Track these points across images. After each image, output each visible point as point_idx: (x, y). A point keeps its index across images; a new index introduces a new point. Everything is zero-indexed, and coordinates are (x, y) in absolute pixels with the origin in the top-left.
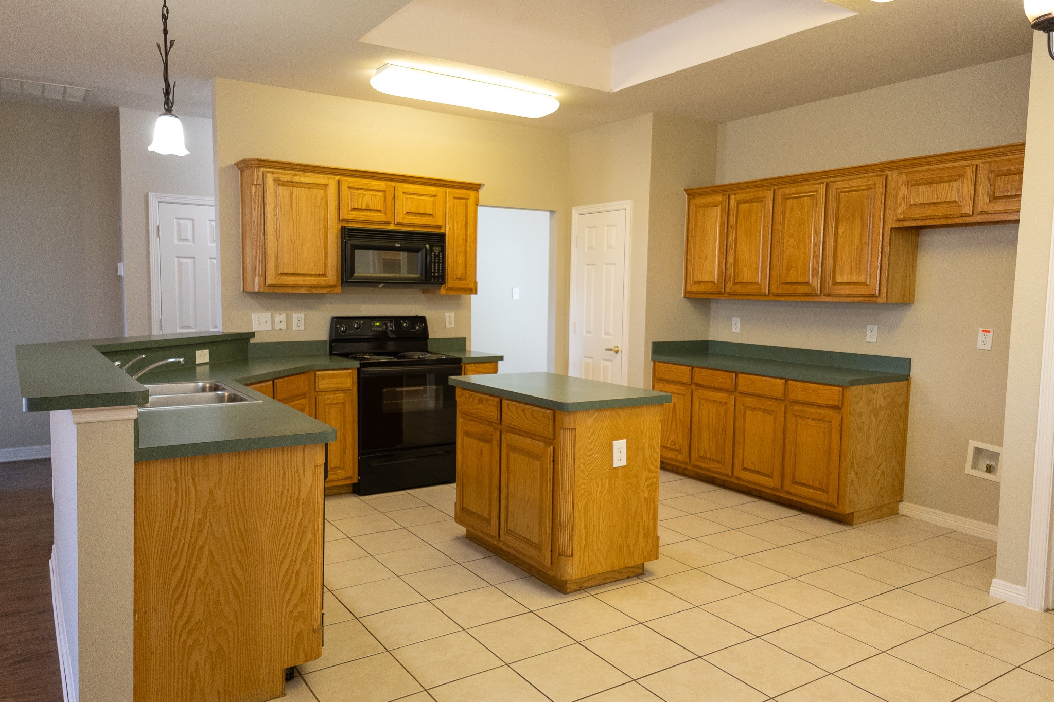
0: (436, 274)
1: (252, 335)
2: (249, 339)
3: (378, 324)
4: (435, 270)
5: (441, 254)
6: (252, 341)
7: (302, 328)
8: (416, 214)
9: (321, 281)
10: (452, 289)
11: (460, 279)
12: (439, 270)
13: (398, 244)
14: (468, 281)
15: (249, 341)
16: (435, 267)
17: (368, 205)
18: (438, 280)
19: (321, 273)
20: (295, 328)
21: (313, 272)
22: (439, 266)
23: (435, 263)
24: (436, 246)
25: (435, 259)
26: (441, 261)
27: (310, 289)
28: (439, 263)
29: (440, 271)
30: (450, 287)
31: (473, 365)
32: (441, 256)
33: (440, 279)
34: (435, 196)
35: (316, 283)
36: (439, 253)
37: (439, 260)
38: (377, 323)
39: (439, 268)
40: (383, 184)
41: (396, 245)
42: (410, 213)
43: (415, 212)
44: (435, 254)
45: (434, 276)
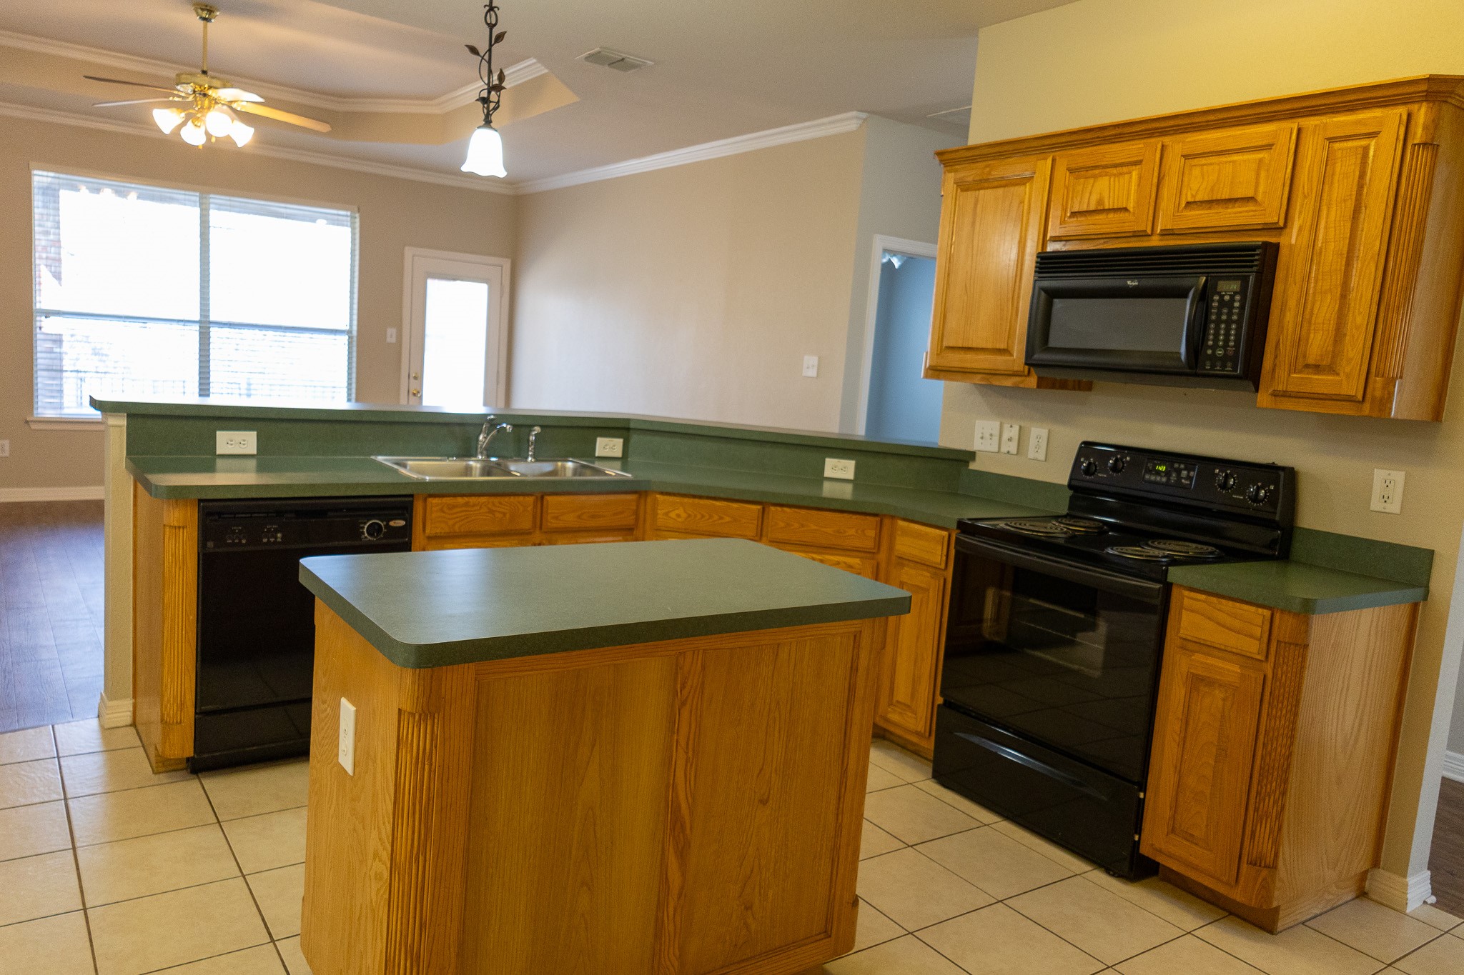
0: (1220, 352)
1: (972, 455)
2: (967, 463)
3: (1163, 468)
4: (1216, 339)
5: (1238, 297)
6: (973, 466)
7: (1042, 456)
8: (1210, 203)
9: (999, 362)
10: (1286, 395)
11: (1317, 368)
12: (1227, 340)
13: (1132, 280)
14: (1342, 375)
15: (968, 466)
16: (1217, 334)
17: (1100, 201)
18: (1224, 366)
19: (1002, 347)
20: (1031, 454)
21: (989, 346)
22: (1228, 330)
23: (1218, 322)
24: (1228, 278)
25: (1219, 314)
26: (1235, 317)
27: (988, 376)
28: (1228, 322)
29: (1232, 344)
30: (1280, 388)
31: (1203, 597)
32: (1237, 304)
33: (1229, 364)
34: (1269, 147)
35: (991, 367)
36: (1232, 297)
37: (1230, 314)
38: (1160, 465)
39: (1227, 335)
40: (1142, 146)
41: (1129, 283)
42: (1195, 202)
43: (1206, 198)
44: (1221, 300)
45: (1213, 358)
